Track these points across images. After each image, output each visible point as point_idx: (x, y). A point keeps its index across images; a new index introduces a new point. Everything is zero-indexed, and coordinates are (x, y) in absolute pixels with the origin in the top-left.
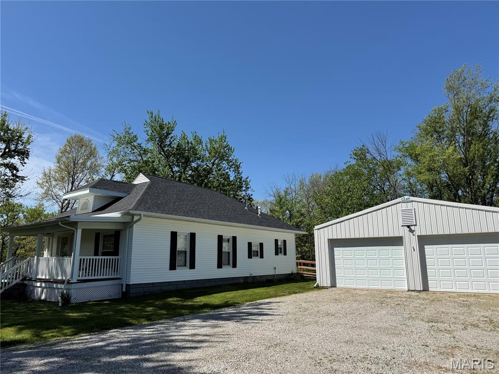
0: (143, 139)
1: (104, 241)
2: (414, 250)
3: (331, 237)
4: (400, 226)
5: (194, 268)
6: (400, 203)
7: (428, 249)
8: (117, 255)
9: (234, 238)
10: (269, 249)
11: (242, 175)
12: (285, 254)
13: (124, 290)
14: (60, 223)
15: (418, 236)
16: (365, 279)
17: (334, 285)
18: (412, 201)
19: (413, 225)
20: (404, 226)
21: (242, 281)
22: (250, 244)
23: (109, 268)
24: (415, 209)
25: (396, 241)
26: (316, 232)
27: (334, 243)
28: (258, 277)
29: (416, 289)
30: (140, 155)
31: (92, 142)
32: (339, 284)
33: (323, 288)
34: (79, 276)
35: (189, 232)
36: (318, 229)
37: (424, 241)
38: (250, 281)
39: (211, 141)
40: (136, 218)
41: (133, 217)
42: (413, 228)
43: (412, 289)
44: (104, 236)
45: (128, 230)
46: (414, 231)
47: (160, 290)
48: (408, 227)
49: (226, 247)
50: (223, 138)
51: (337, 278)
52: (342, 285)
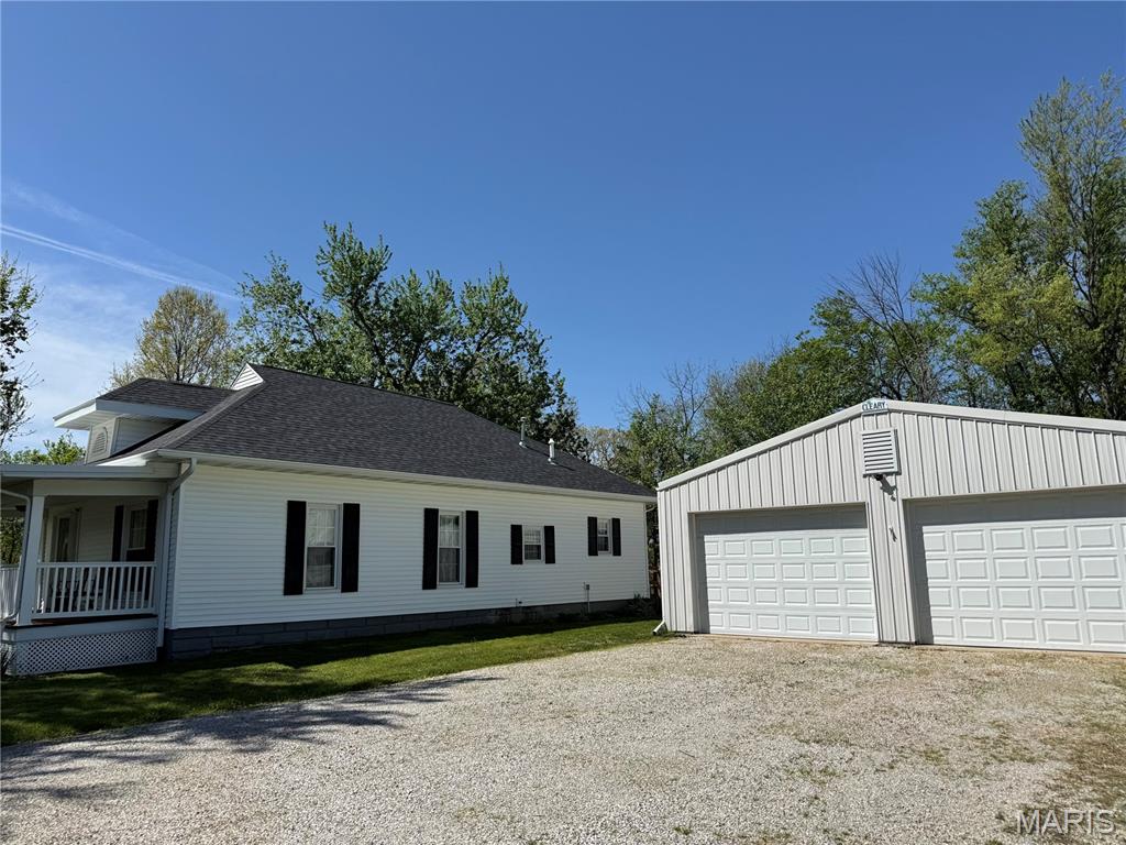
0: (314, 291)
1: (132, 526)
2: (894, 538)
3: (695, 509)
4: (859, 477)
5: (356, 590)
6: (859, 416)
7: (932, 535)
8: (152, 558)
9: (472, 517)
10: (571, 541)
11: (546, 369)
12: (617, 552)
13: (160, 643)
15: (904, 501)
16: (776, 612)
17: (702, 628)
18: (890, 411)
19: (888, 474)
20: (870, 475)
21: (493, 619)
22: (516, 531)
24: (896, 431)
25: (849, 516)
26: (660, 498)
27: (705, 524)
28: (540, 610)
29: (899, 640)
30: (311, 328)
31: (215, 303)
32: (717, 624)
33: (677, 635)
34: (39, 612)
35: (341, 503)
36: (666, 490)
37: (921, 513)
38: (517, 618)
39: (471, 291)
40: (185, 467)
41: (180, 464)
42: (891, 480)
43: (890, 640)
44: (130, 513)
45: (170, 496)
46: (895, 487)
47: (257, 644)
48: (879, 477)
49: (448, 537)
50: (500, 284)
51: (710, 610)
52: (723, 629)
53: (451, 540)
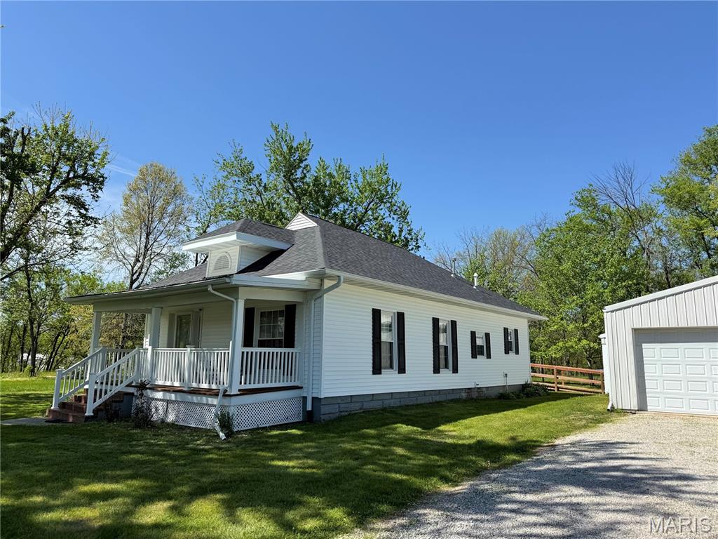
0: (263, 166)
3: (638, 326)
5: (405, 373)
8: (292, 346)
9: (454, 324)
10: (497, 344)
11: (412, 227)
12: (517, 352)
13: (309, 408)
14: (210, 288)
16: (707, 398)
17: (642, 407)
21: (464, 395)
22: (473, 334)
26: (607, 317)
27: (643, 336)
28: (484, 390)
30: (259, 193)
31: (176, 175)
32: (653, 404)
33: (624, 412)
34: (241, 383)
35: (396, 311)
36: (612, 312)
38: (475, 395)
39: (364, 172)
40: (327, 283)
41: (322, 281)
44: (262, 313)
45: (313, 302)
47: (361, 409)
49: (443, 338)
51: (647, 395)
52: (660, 408)
53: (444, 340)
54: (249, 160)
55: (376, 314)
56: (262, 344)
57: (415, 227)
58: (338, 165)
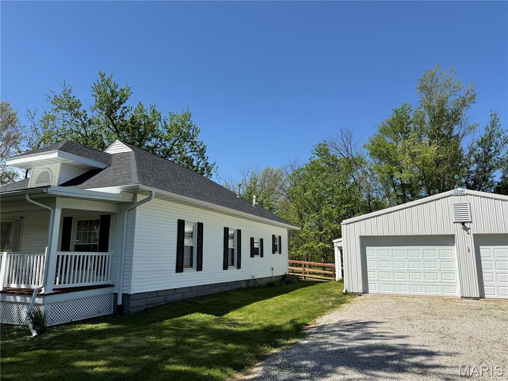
1: (78, 229)
2: (469, 251)
3: (362, 234)
4: (452, 223)
5: (201, 270)
6: (451, 195)
7: (483, 250)
8: (106, 250)
9: (239, 232)
10: (268, 246)
11: (207, 161)
12: (280, 252)
13: (120, 302)
14: (27, 197)
15: (474, 235)
16: (405, 283)
17: (365, 291)
18: (467, 194)
19: (467, 222)
20: (457, 222)
21: (244, 285)
23: (78, 269)
24: (470, 203)
25: (447, 240)
26: (344, 228)
27: (367, 241)
28: (258, 280)
29: (471, 296)
30: (84, 126)
31: (11, 106)
32: (372, 289)
33: (354, 294)
34: (55, 283)
35: (196, 222)
36: (347, 224)
37: (481, 240)
38: (251, 285)
39: (172, 116)
40: (140, 197)
41: (135, 195)
42: (467, 225)
43: (467, 296)
44: (79, 222)
45: (126, 213)
46: (469, 228)
47: (165, 301)
48: (463, 224)
50: (187, 117)
51: (369, 282)
52: (376, 291)
53: (231, 244)
54: (77, 98)
55: (181, 224)
56: (78, 248)
57: (210, 162)
58: (152, 110)
